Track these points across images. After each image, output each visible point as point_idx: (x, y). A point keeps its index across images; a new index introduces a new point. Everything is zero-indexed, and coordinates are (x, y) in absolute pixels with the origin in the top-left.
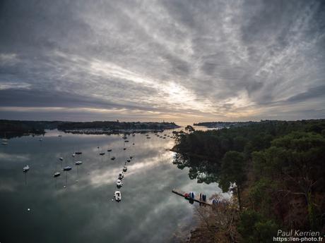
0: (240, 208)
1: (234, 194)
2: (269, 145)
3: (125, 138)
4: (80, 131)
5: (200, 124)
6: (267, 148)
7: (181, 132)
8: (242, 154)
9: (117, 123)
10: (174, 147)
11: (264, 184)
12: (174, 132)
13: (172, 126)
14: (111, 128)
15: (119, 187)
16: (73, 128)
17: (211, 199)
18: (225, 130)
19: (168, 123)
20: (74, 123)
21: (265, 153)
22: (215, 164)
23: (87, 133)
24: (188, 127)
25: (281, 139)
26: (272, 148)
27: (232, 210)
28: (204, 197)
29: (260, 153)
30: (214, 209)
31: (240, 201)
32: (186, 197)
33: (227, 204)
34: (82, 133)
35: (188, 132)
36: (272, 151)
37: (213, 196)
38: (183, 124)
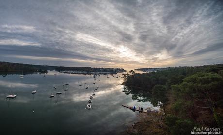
0: (166, 114)
1: (161, 107)
2: (182, 81)
3: (94, 77)
4: (69, 72)
5: (138, 70)
6: (181, 83)
7: (127, 74)
8: (165, 87)
9: (90, 68)
10: (123, 83)
11: (180, 103)
12: (123, 74)
13: (122, 71)
14: (86, 71)
15: (90, 103)
16: (65, 70)
17: (146, 110)
18: (153, 73)
19: (119, 69)
20: (65, 67)
21: (180, 86)
22: (148, 92)
23: (72, 73)
24: (131, 71)
25: (190, 77)
26: (184, 83)
27: (161, 115)
28: (142, 109)
29: (176, 86)
30: (148, 114)
31: (165, 111)
32: (131, 108)
33: (157, 112)
34: (69, 73)
35: (131, 74)
36: (184, 84)
37: (148, 108)
38: (128, 70)
